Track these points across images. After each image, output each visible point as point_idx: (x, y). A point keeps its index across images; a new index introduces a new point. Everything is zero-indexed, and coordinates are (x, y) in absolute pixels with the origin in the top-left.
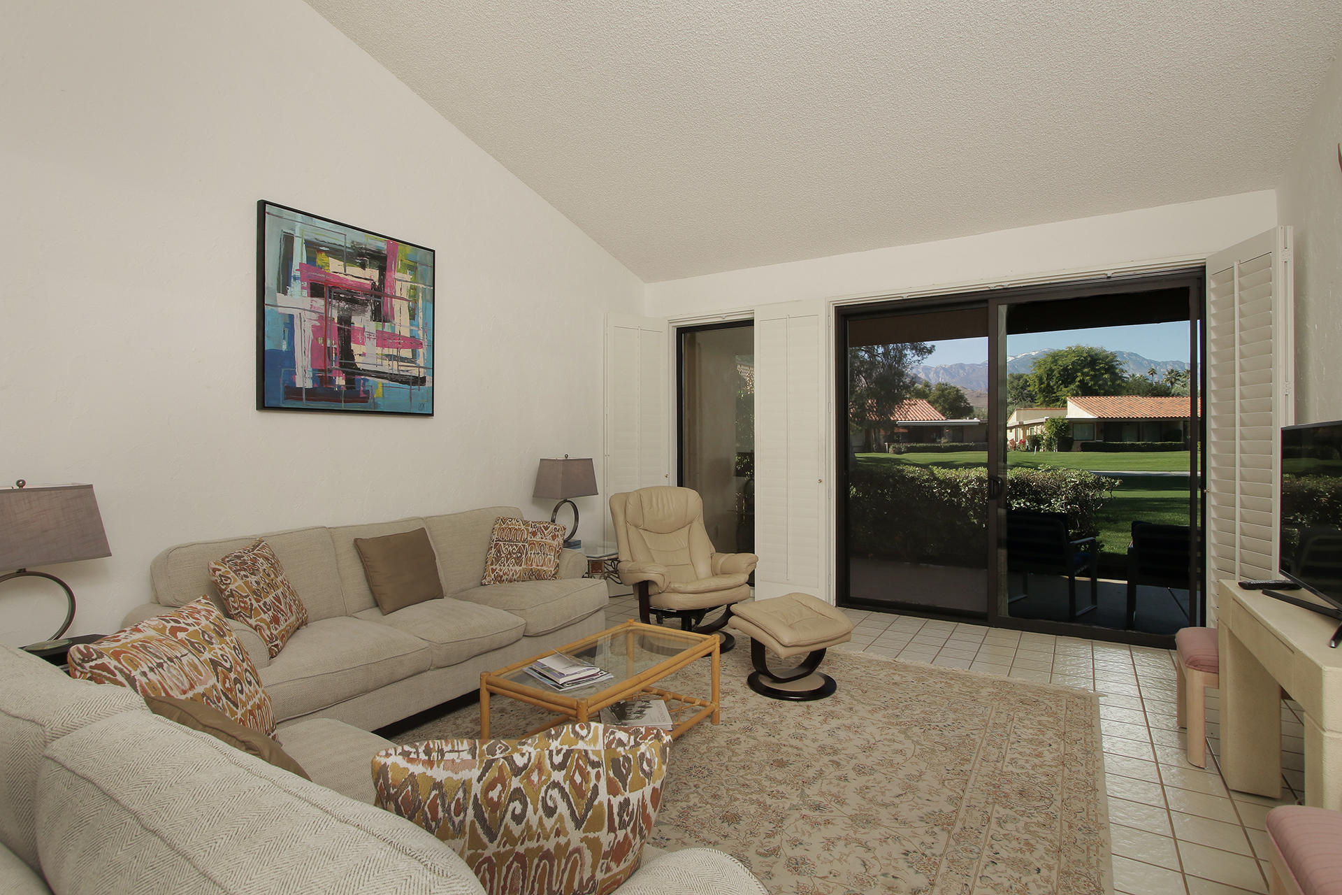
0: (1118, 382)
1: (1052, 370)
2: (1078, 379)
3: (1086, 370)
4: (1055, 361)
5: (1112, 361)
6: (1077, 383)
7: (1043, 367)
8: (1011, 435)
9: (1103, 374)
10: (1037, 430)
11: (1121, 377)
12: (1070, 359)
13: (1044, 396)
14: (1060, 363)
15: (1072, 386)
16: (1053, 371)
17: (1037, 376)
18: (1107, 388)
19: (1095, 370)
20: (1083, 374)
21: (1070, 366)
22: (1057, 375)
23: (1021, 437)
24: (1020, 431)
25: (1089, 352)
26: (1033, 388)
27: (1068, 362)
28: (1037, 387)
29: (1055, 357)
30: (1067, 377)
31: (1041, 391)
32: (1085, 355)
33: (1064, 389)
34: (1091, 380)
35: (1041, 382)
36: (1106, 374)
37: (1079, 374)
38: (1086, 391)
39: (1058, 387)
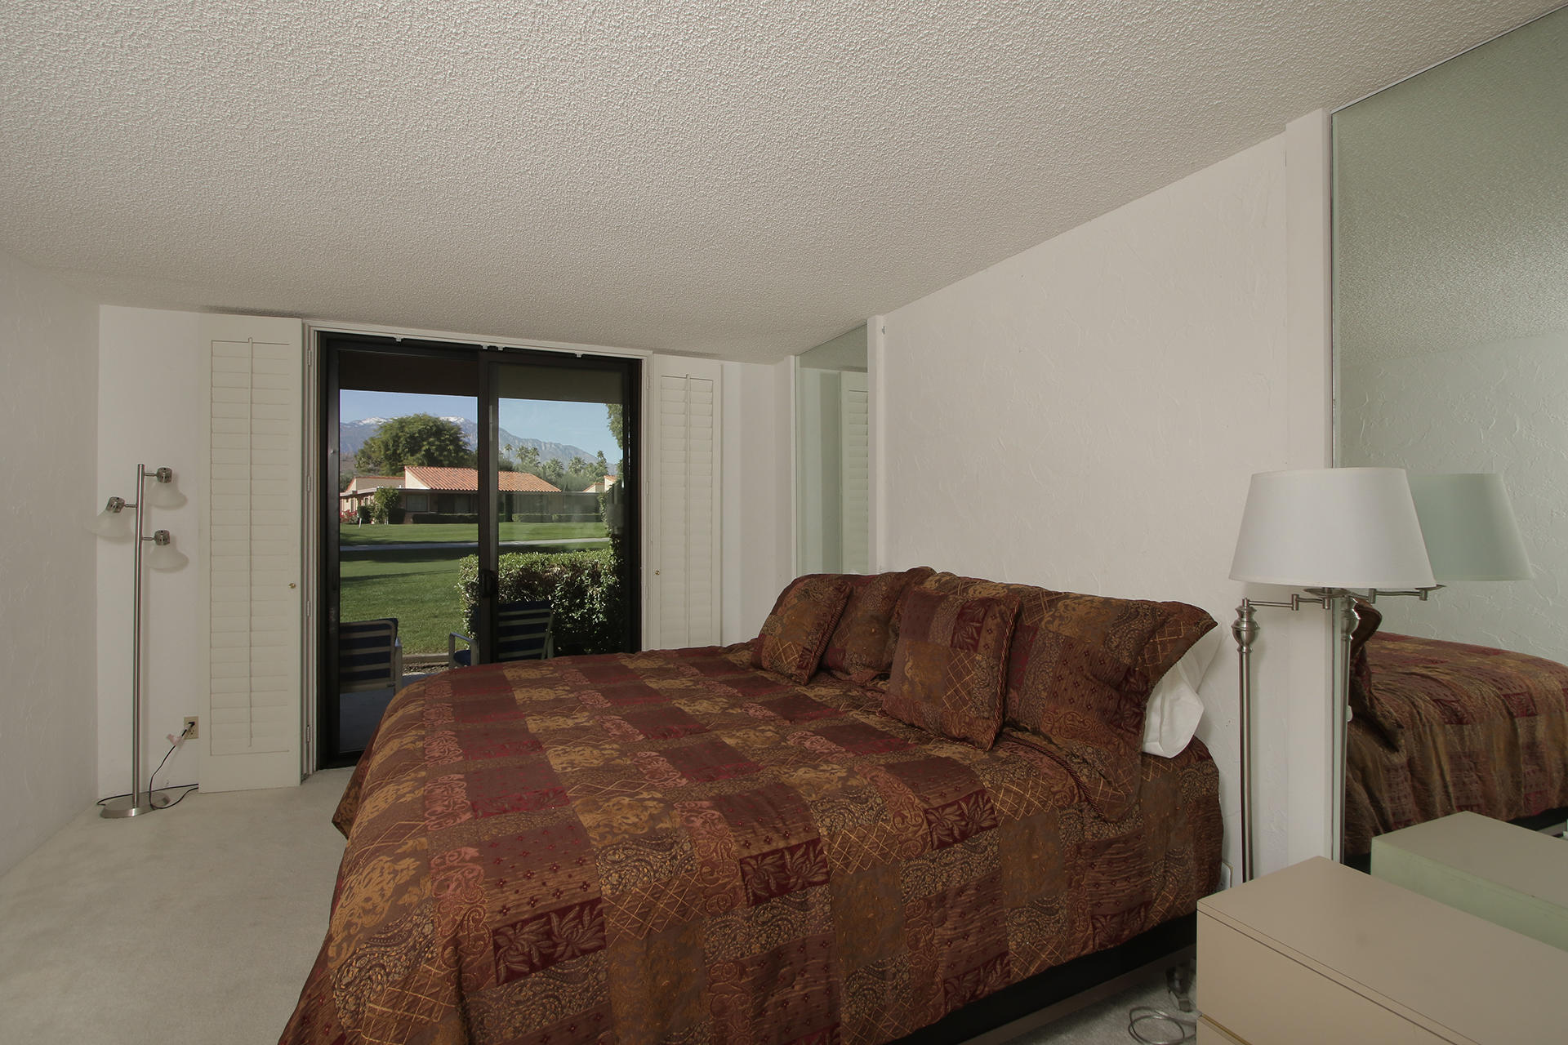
0: (461, 454)
1: (397, 436)
2: (424, 448)
3: (431, 439)
4: (402, 428)
5: (456, 433)
6: (423, 453)
7: (389, 432)
8: (346, 506)
9: (447, 445)
10: (370, 501)
11: (465, 451)
12: (417, 427)
13: (390, 463)
14: (407, 429)
15: (418, 455)
16: (400, 438)
17: (383, 442)
18: (451, 459)
19: (441, 441)
20: (429, 443)
21: (417, 435)
22: (404, 442)
23: (356, 508)
24: (356, 501)
25: (436, 421)
26: (379, 455)
27: (415, 428)
28: (382, 453)
29: (402, 424)
30: (414, 445)
31: (388, 458)
32: (431, 424)
33: (409, 457)
34: (437, 450)
35: (387, 448)
36: (451, 445)
37: (425, 443)
38: (432, 461)
39: (405, 455)
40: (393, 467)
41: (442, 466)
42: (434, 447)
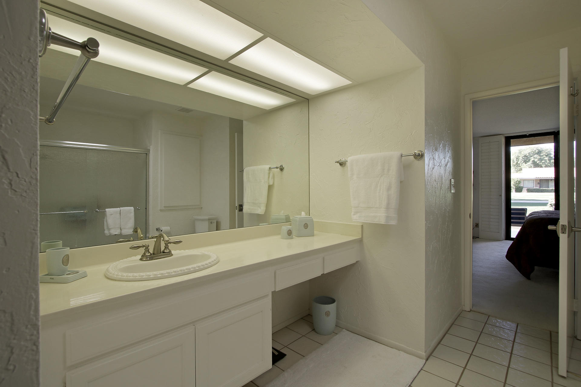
40: (516, 169)
41: (542, 167)
42: (536, 159)
